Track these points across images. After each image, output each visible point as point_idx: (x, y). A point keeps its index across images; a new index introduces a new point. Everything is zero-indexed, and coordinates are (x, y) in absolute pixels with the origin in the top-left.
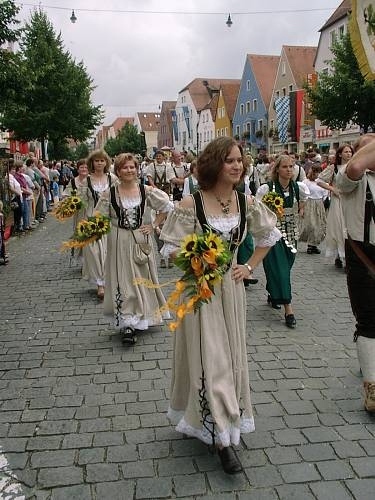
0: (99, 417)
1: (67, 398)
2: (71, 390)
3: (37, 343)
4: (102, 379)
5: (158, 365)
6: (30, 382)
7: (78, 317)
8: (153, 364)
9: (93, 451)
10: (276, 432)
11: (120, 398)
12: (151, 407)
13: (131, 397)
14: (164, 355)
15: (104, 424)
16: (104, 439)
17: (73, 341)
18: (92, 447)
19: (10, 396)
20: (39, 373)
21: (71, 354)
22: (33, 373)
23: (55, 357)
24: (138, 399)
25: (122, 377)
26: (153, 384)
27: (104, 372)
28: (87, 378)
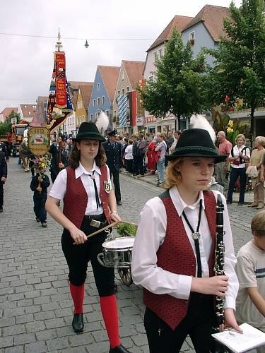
0: (16, 324)
4: (14, 297)
5: (52, 285)
8: (49, 285)
9: (15, 348)
10: (137, 325)
11: (29, 310)
12: (51, 314)
13: (36, 309)
14: (56, 278)
15: (20, 329)
16: (21, 339)
18: (14, 346)
24: (41, 309)
25: (28, 295)
26: (50, 298)
27: (15, 292)
28: (3, 297)
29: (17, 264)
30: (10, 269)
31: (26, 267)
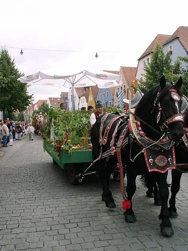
1: (35, 243)
2: (36, 239)
3: (14, 215)
4: (51, 233)
5: (78, 225)
6: (14, 236)
7: (33, 202)
8: (75, 225)
11: (62, 242)
13: (67, 242)
14: (80, 220)
17: (33, 214)
19: (5, 243)
20: (18, 231)
21: (33, 221)
22: (14, 231)
23: (25, 222)
24: (71, 243)
25: (61, 232)
26: (77, 235)
27: (51, 229)
28: (43, 233)
29: (51, 209)
30: (47, 213)
31: (58, 212)
